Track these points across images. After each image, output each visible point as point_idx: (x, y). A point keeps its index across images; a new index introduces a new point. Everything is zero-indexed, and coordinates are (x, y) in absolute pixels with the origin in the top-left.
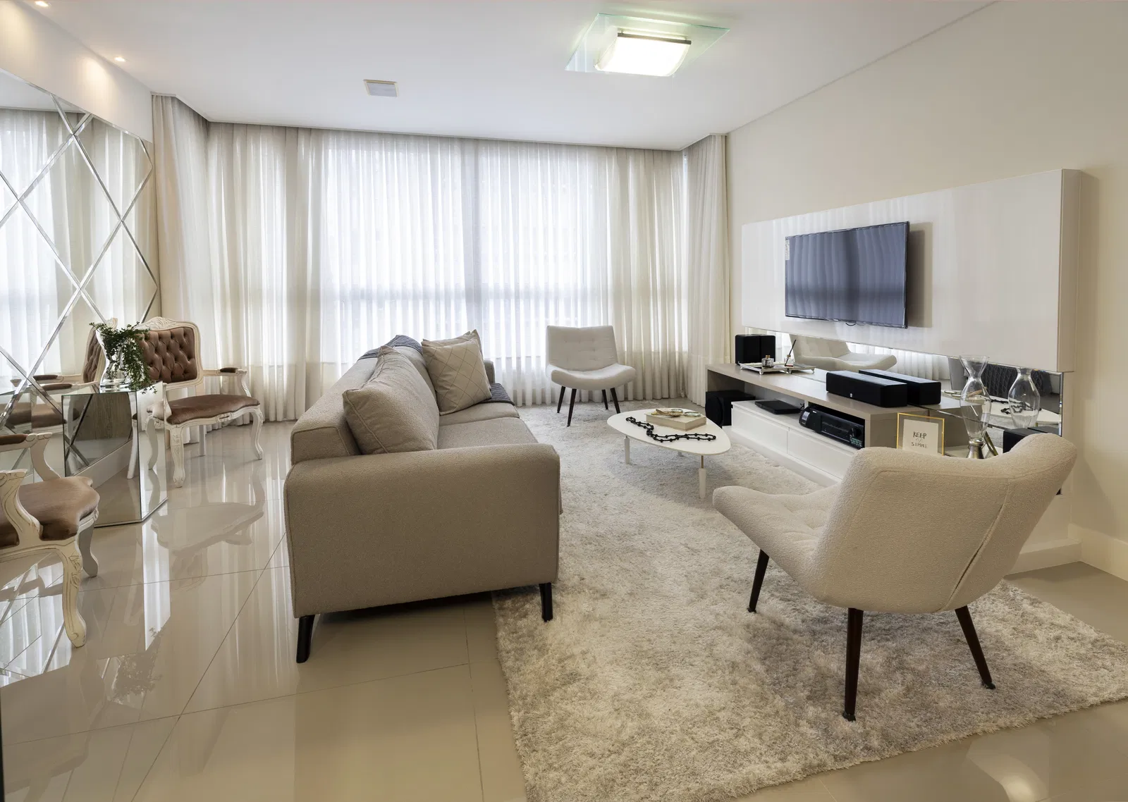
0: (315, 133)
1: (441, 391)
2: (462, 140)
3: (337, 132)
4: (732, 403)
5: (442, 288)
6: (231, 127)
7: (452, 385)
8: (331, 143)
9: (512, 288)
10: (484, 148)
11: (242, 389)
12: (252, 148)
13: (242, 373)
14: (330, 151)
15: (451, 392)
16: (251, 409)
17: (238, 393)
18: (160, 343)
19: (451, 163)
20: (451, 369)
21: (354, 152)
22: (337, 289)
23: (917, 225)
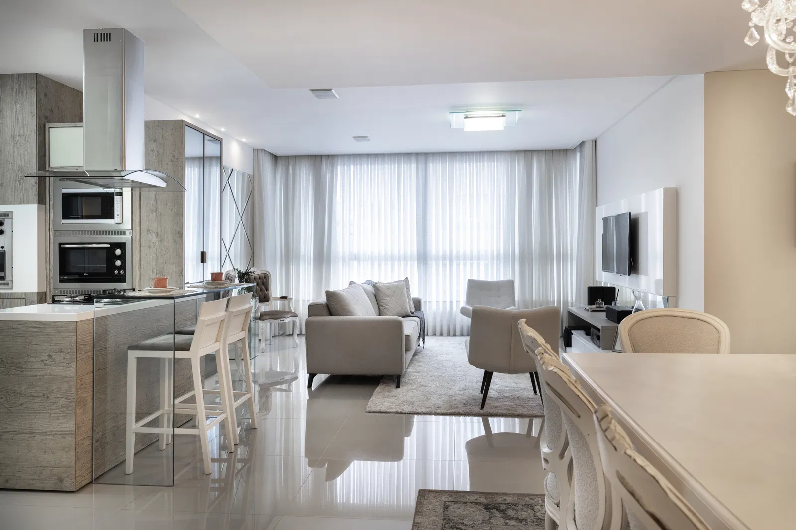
0: (331, 157)
1: (381, 308)
2: (417, 154)
3: (343, 156)
4: (572, 331)
5: (402, 253)
6: (288, 157)
7: (387, 305)
8: (339, 162)
9: (448, 252)
10: (431, 158)
11: (289, 308)
12: (298, 168)
13: (290, 299)
14: (339, 166)
15: (385, 308)
16: (294, 318)
17: (287, 310)
19: (410, 169)
20: (387, 296)
21: (352, 166)
22: (341, 254)
23: (636, 215)
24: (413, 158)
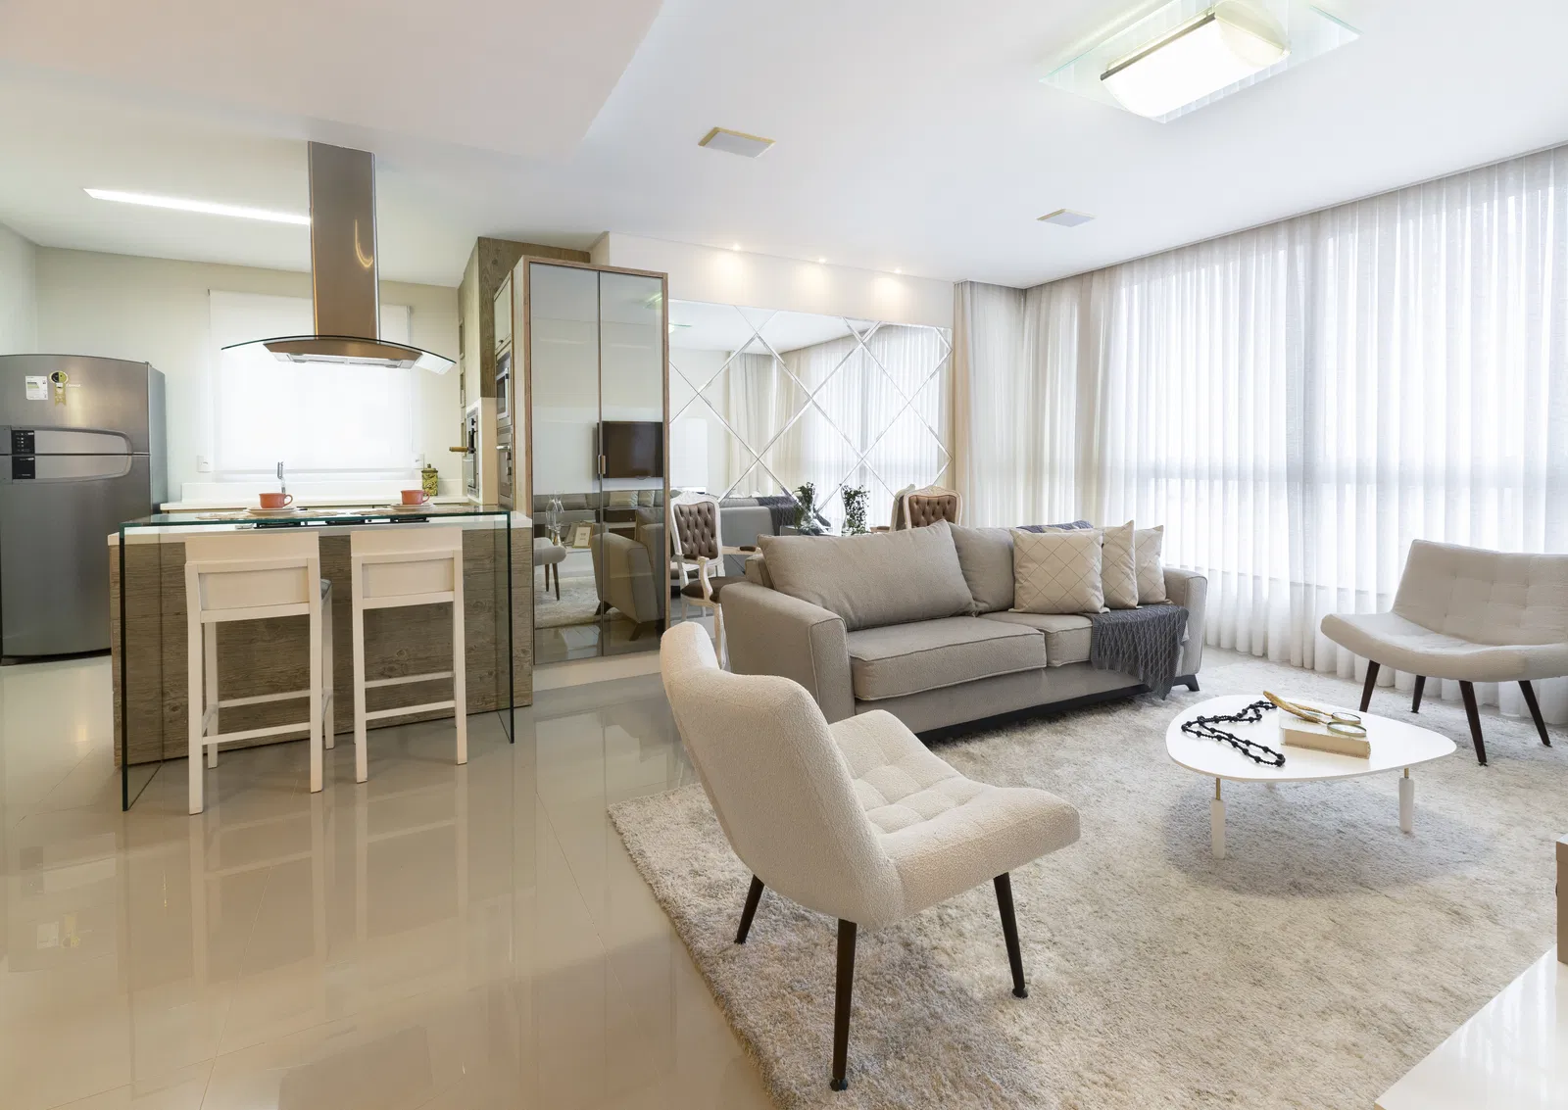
0: (1108, 271)
3: (1129, 263)
8: (1123, 277)
9: (1373, 461)
10: (1328, 224)
12: (1054, 305)
18: (927, 508)
24: (1282, 235)
